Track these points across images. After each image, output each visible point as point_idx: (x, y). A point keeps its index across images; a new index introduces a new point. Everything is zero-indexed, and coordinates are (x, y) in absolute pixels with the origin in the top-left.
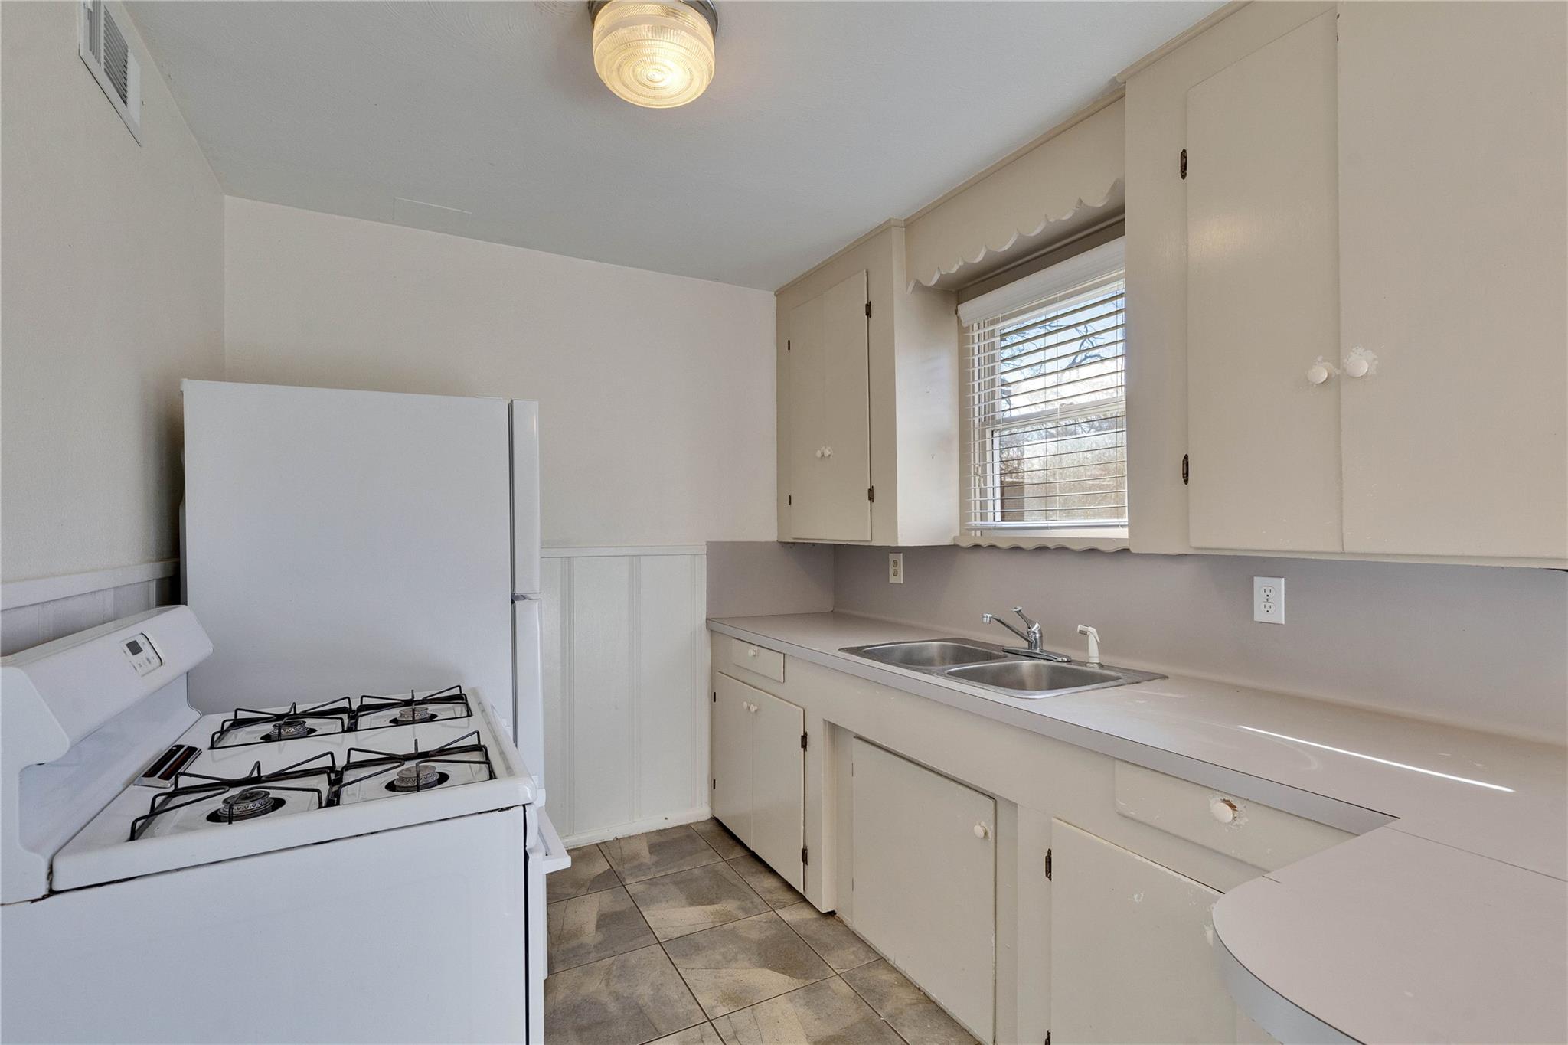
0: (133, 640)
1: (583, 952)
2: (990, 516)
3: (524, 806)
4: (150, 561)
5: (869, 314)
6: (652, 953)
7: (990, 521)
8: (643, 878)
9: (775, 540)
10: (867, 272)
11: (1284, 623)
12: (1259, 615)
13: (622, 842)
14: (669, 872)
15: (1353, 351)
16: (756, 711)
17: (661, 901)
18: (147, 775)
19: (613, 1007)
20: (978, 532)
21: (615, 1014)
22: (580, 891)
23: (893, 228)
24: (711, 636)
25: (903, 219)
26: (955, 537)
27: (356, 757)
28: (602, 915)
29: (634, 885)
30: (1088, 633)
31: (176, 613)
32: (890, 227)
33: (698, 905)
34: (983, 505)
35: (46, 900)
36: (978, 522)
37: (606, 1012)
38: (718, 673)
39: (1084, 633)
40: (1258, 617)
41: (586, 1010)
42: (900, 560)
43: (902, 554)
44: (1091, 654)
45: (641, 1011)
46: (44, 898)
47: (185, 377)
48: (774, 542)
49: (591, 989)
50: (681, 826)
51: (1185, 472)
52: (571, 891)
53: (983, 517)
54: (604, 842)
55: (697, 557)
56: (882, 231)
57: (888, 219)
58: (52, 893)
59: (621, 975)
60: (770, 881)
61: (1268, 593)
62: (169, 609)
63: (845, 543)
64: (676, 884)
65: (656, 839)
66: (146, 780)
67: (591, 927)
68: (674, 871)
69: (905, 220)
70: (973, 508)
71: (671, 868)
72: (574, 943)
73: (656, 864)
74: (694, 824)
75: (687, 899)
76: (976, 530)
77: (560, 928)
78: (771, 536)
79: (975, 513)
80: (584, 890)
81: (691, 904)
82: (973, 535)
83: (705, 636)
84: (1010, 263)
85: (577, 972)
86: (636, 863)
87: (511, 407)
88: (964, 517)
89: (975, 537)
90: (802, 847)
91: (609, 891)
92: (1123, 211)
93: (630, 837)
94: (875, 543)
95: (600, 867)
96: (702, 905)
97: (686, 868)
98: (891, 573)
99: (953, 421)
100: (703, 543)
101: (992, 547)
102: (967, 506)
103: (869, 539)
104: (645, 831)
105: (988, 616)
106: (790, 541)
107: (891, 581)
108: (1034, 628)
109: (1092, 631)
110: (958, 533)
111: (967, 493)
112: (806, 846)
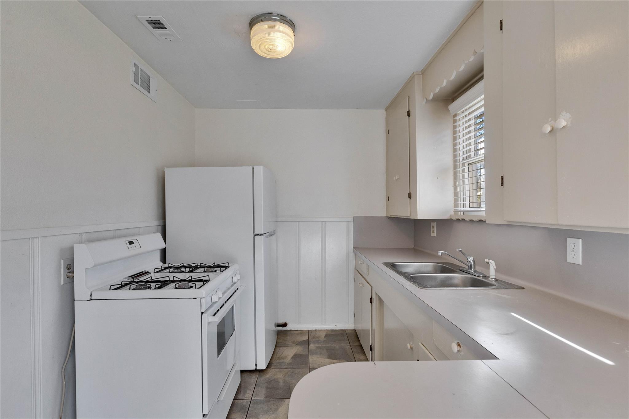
0: (132, 241)
1: (283, 364)
3: (201, 298)
4: (159, 220)
5: (409, 115)
6: (305, 371)
7: (466, 208)
8: (317, 345)
9: (385, 216)
10: (408, 97)
11: (581, 264)
12: (570, 260)
13: (318, 331)
14: (327, 345)
15: (561, 114)
17: (318, 355)
19: (281, 384)
20: (462, 213)
21: (281, 386)
22: (294, 345)
23: (416, 76)
24: (355, 255)
25: (420, 71)
26: (451, 215)
27: (175, 279)
28: (296, 354)
29: (312, 347)
30: (490, 263)
32: (414, 76)
33: (330, 359)
34: (464, 200)
35: (90, 301)
36: (462, 208)
37: (279, 385)
38: (356, 270)
39: (488, 263)
40: (569, 260)
41: (273, 383)
42: (434, 225)
43: (435, 223)
44: (492, 274)
45: (290, 388)
46: (89, 300)
47: (166, 167)
48: (384, 217)
49: (278, 377)
50: (342, 330)
51: (502, 183)
52: (291, 344)
53: (464, 206)
54: (311, 330)
55: (349, 223)
56: (412, 78)
57: (413, 72)
59: (290, 375)
60: (363, 357)
61: (573, 247)
63: (403, 217)
64: (327, 349)
65: (330, 333)
67: (290, 358)
68: (329, 345)
69: (421, 71)
70: (459, 201)
71: (329, 344)
72: (282, 361)
73: (324, 341)
74: (347, 330)
75: (328, 356)
76: (461, 211)
77: (280, 355)
78: (384, 214)
79: (460, 204)
80: (295, 344)
81: (328, 358)
82: (459, 214)
83: (352, 254)
85: (277, 370)
86: (317, 339)
87: (253, 169)
88: (456, 206)
89: (461, 215)
90: (370, 345)
91: (303, 347)
93: (321, 330)
94: (411, 218)
95: (305, 338)
96: (332, 359)
97: (334, 345)
98: (432, 231)
99: (448, 160)
100: (353, 217)
101: (463, 220)
102: (456, 200)
103: (409, 216)
104: (327, 329)
105: (440, 253)
106: (390, 216)
107: (432, 235)
108: (471, 259)
109: (492, 262)
110: (453, 213)
111: (456, 194)
112: (371, 344)
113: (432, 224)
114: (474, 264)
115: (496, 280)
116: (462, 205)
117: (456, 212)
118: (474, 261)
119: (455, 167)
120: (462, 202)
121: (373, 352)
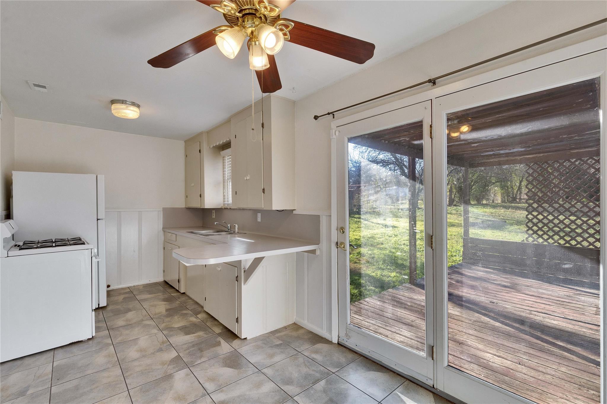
2: (229, 201)
3: (91, 249)
5: (200, 152)
7: (229, 203)
8: (139, 291)
10: (200, 142)
11: (260, 222)
13: (136, 286)
16: (171, 249)
18: (15, 246)
20: (227, 205)
22: (121, 294)
24: (164, 233)
28: (125, 297)
29: (135, 293)
31: (11, 221)
32: (203, 133)
36: (227, 203)
38: (166, 242)
39: (235, 226)
40: (258, 220)
44: (236, 230)
47: (13, 170)
48: (182, 208)
50: (154, 283)
51: (236, 194)
52: (119, 294)
54: (130, 287)
55: (160, 212)
58: (8, 257)
61: (259, 216)
62: (9, 220)
63: (196, 208)
65: (146, 285)
66: (15, 247)
69: (207, 131)
71: (148, 289)
73: (143, 289)
74: (158, 282)
78: (183, 206)
83: (162, 233)
84: (228, 144)
87: (97, 176)
88: (224, 201)
89: (226, 206)
91: (129, 294)
92: (231, 143)
93: (138, 285)
94: (202, 208)
97: (152, 289)
99: (221, 179)
100: (162, 208)
101: (227, 208)
102: (224, 199)
103: (200, 206)
104: (143, 284)
105: (216, 223)
106: (188, 207)
107: (213, 217)
108: (229, 225)
109: (236, 225)
110: (223, 205)
111: (224, 196)
112: (179, 279)
113: (213, 211)
114: (231, 227)
115: (238, 232)
116: (227, 201)
117: (224, 204)
118: (230, 226)
119: (224, 182)
120: (227, 200)
121: (180, 283)
